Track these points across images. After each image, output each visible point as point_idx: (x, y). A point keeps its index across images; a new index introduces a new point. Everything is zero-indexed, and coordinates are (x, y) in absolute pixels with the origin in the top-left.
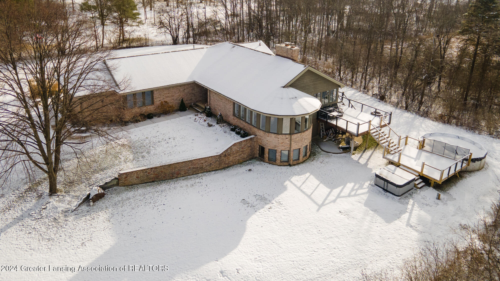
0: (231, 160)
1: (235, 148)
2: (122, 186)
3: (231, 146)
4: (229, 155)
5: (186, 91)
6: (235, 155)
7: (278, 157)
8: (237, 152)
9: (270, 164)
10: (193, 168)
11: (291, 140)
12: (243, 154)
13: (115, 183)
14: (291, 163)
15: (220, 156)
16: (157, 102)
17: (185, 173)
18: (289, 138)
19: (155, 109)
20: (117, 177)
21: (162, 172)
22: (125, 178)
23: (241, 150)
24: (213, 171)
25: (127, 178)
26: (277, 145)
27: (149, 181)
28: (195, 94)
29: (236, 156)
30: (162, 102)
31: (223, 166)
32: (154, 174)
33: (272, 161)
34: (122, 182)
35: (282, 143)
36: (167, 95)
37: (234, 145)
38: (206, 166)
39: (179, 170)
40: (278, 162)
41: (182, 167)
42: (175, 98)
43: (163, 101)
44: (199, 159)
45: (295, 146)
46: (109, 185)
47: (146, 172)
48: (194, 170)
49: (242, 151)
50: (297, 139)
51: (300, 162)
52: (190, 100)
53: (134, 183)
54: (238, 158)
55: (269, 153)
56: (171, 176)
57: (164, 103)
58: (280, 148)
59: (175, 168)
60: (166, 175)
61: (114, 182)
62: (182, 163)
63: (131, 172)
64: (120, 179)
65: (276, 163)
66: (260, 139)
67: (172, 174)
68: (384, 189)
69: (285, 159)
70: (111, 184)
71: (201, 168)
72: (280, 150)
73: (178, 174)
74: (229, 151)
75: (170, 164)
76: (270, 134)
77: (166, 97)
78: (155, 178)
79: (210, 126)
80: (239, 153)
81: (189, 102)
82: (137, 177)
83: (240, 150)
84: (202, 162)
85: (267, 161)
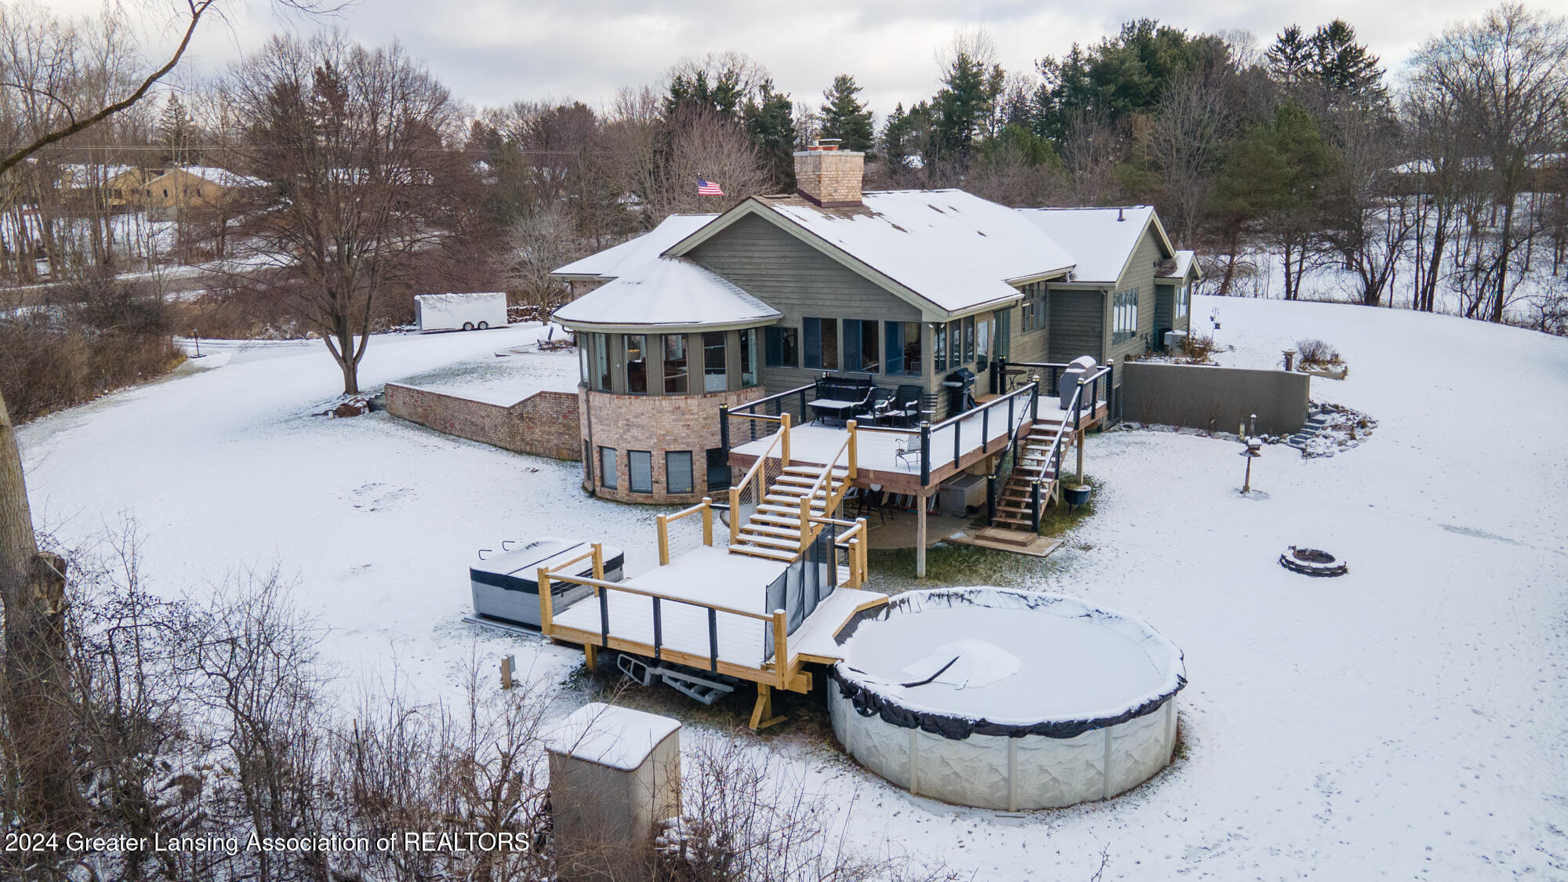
0: (537, 437)
1: (543, 406)
2: (389, 413)
3: (534, 396)
4: (531, 419)
8: (552, 422)
11: (589, 408)
12: (568, 435)
14: (598, 490)
15: (509, 411)
17: (461, 429)
20: (384, 390)
21: (431, 407)
23: (561, 420)
24: (500, 447)
25: (393, 396)
27: (418, 421)
29: (550, 433)
31: (520, 445)
32: (422, 407)
34: (388, 404)
37: (541, 395)
38: (490, 428)
41: (456, 411)
45: (599, 435)
47: (412, 397)
49: (564, 425)
50: (604, 413)
53: (401, 414)
54: (554, 440)
56: (442, 424)
59: (447, 407)
60: (436, 419)
61: (383, 399)
62: (454, 399)
63: (398, 386)
64: (386, 395)
67: (444, 421)
71: (483, 430)
73: (452, 426)
74: (530, 408)
75: (440, 395)
80: (556, 427)
82: (404, 403)
83: (558, 418)
84: (483, 413)
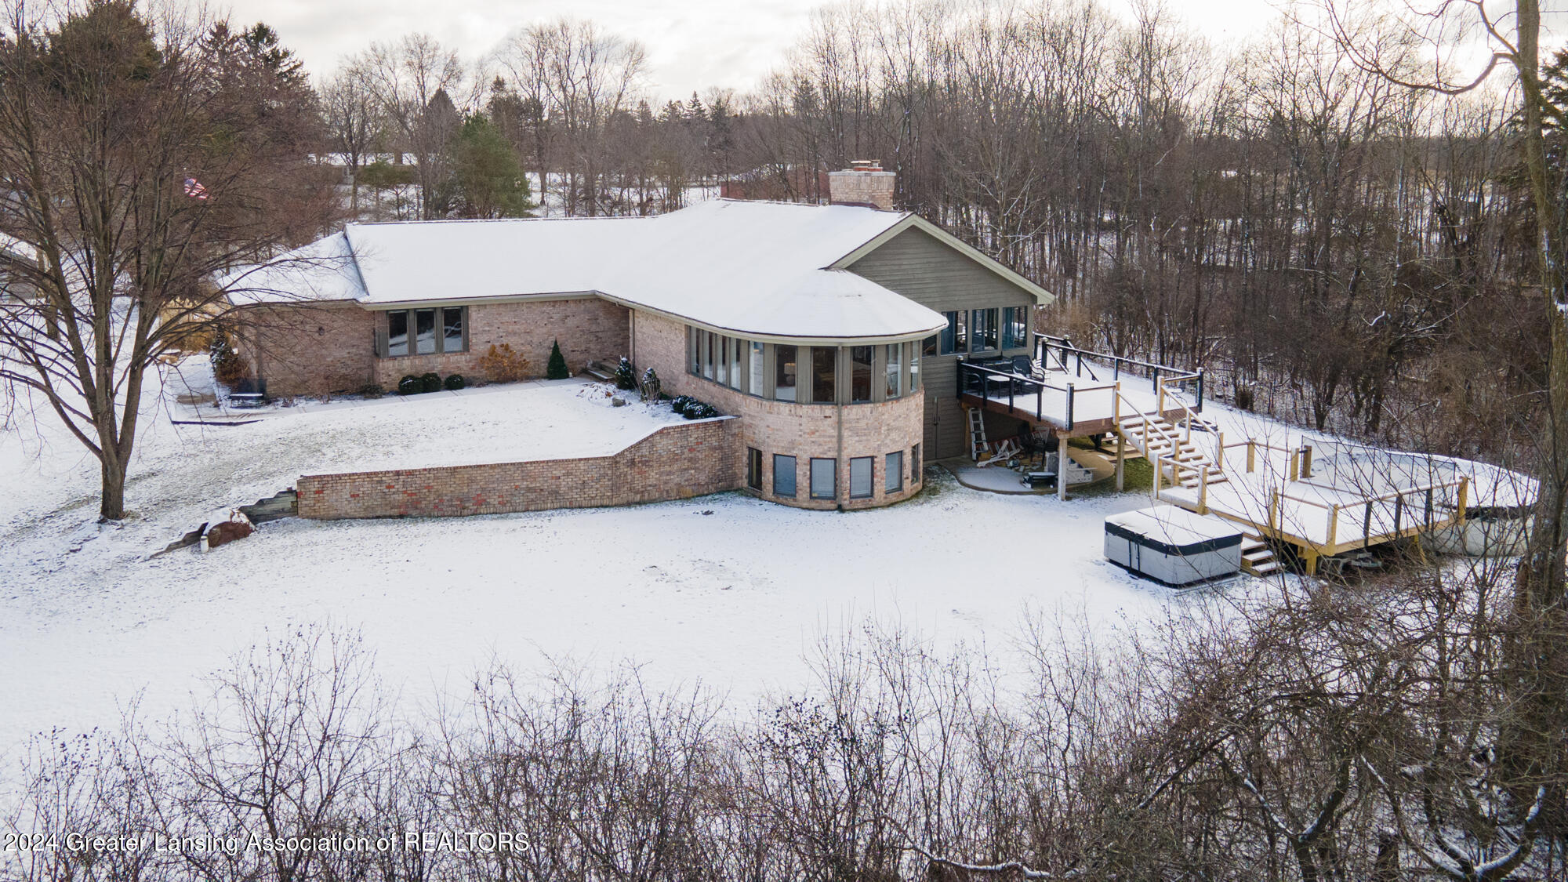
0: (651, 481)
1: (663, 444)
2: (308, 517)
3: (652, 436)
4: (645, 463)
5: (570, 322)
6: (667, 468)
7: (802, 481)
8: (674, 458)
9: (777, 504)
10: (529, 490)
11: (840, 423)
12: (696, 469)
13: (288, 505)
14: (846, 503)
15: (614, 460)
16: (480, 344)
17: (501, 503)
18: (834, 418)
19: (473, 368)
20: (295, 487)
21: (429, 488)
22: (316, 492)
23: (687, 454)
24: (591, 507)
25: (322, 492)
26: (798, 438)
27: (388, 513)
28: (600, 335)
29: (669, 473)
30: (494, 347)
31: (625, 496)
32: (405, 492)
33: (785, 494)
34: (306, 506)
35: (813, 433)
36: (511, 328)
37: (661, 432)
38: (571, 488)
39: (483, 489)
40: (803, 495)
41: (493, 482)
42: (535, 340)
43: (497, 344)
44: (548, 462)
45: (854, 447)
46: (268, 508)
47: (380, 482)
48: (532, 496)
49: (690, 460)
50: (863, 424)
51: (875, 504)
52: (582, 352)
53: (342, 513)
54: (675, 479)
55: (774, 468)
56: (456, 506)
57: (499, 351)
58: (805, 451)
59: (472, 480)
60: (441, 501)
61: (283, 501)
62: (492, 467)
63: (336, 476)
64: (301, 493)
65: (795, 500)
66: (750, 426)
67: (461, 501)
68: (1130, 570)
69: (825, 487)
70: (274, 507)
71: (555, 493)
72: (806, 457)
73: (480, 502)
74: (645, 451)
75: (455, 468)
76: (775, 403)
77: (508, 334)
78: (407, 507)
79: (618, 404)
80: (679, 464)
81: (581, 357)
82: (353, 496)
83: (683, 453)
84: (557, 473)
85: (770, 495)
